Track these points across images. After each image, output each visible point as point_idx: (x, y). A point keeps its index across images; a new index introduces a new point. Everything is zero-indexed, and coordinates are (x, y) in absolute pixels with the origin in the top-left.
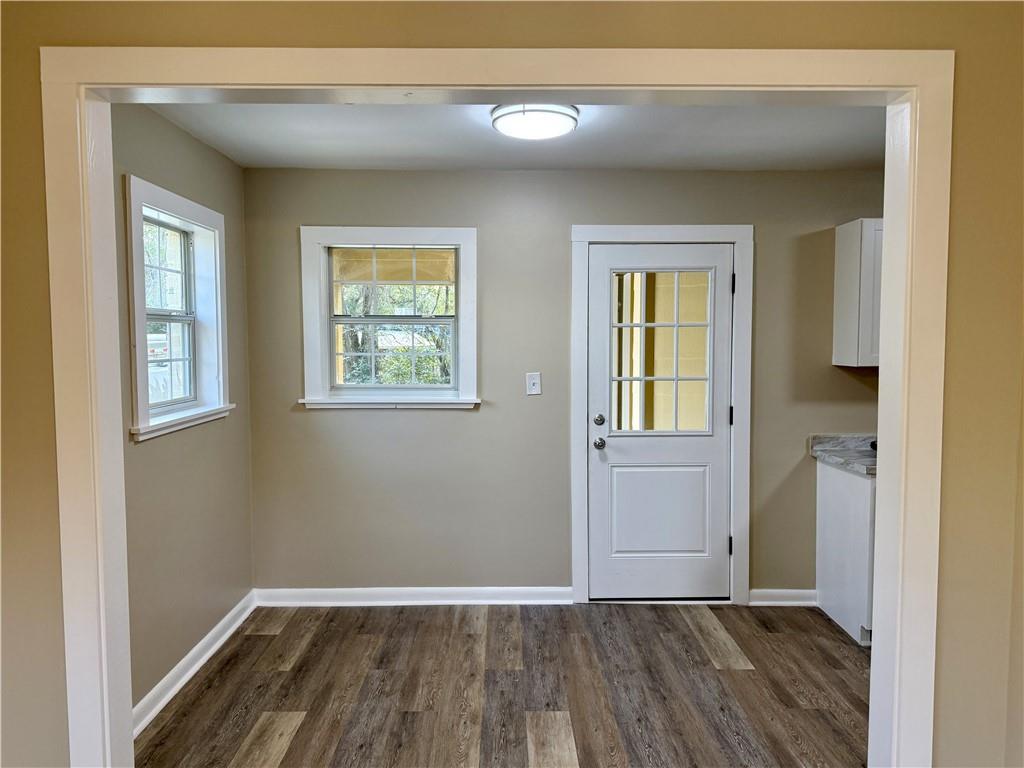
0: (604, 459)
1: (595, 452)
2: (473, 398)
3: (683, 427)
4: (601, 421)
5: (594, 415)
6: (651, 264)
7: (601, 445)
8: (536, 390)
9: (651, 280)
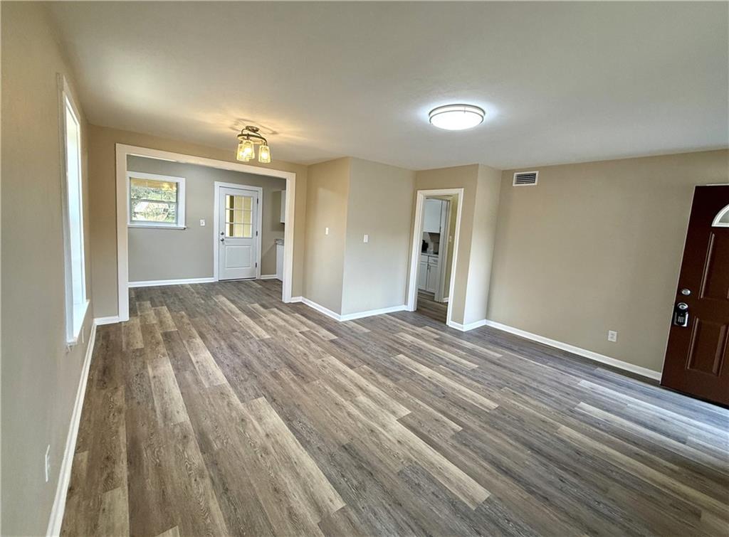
0: (223, 244)
1: (221, 242)
2: (184, 226)
3: (245, 236)
4: (223, 234)
5: (221, 232)
6: (232, 194)
7: (223, 240)
8: (204, 225)
9: (232, 198)
